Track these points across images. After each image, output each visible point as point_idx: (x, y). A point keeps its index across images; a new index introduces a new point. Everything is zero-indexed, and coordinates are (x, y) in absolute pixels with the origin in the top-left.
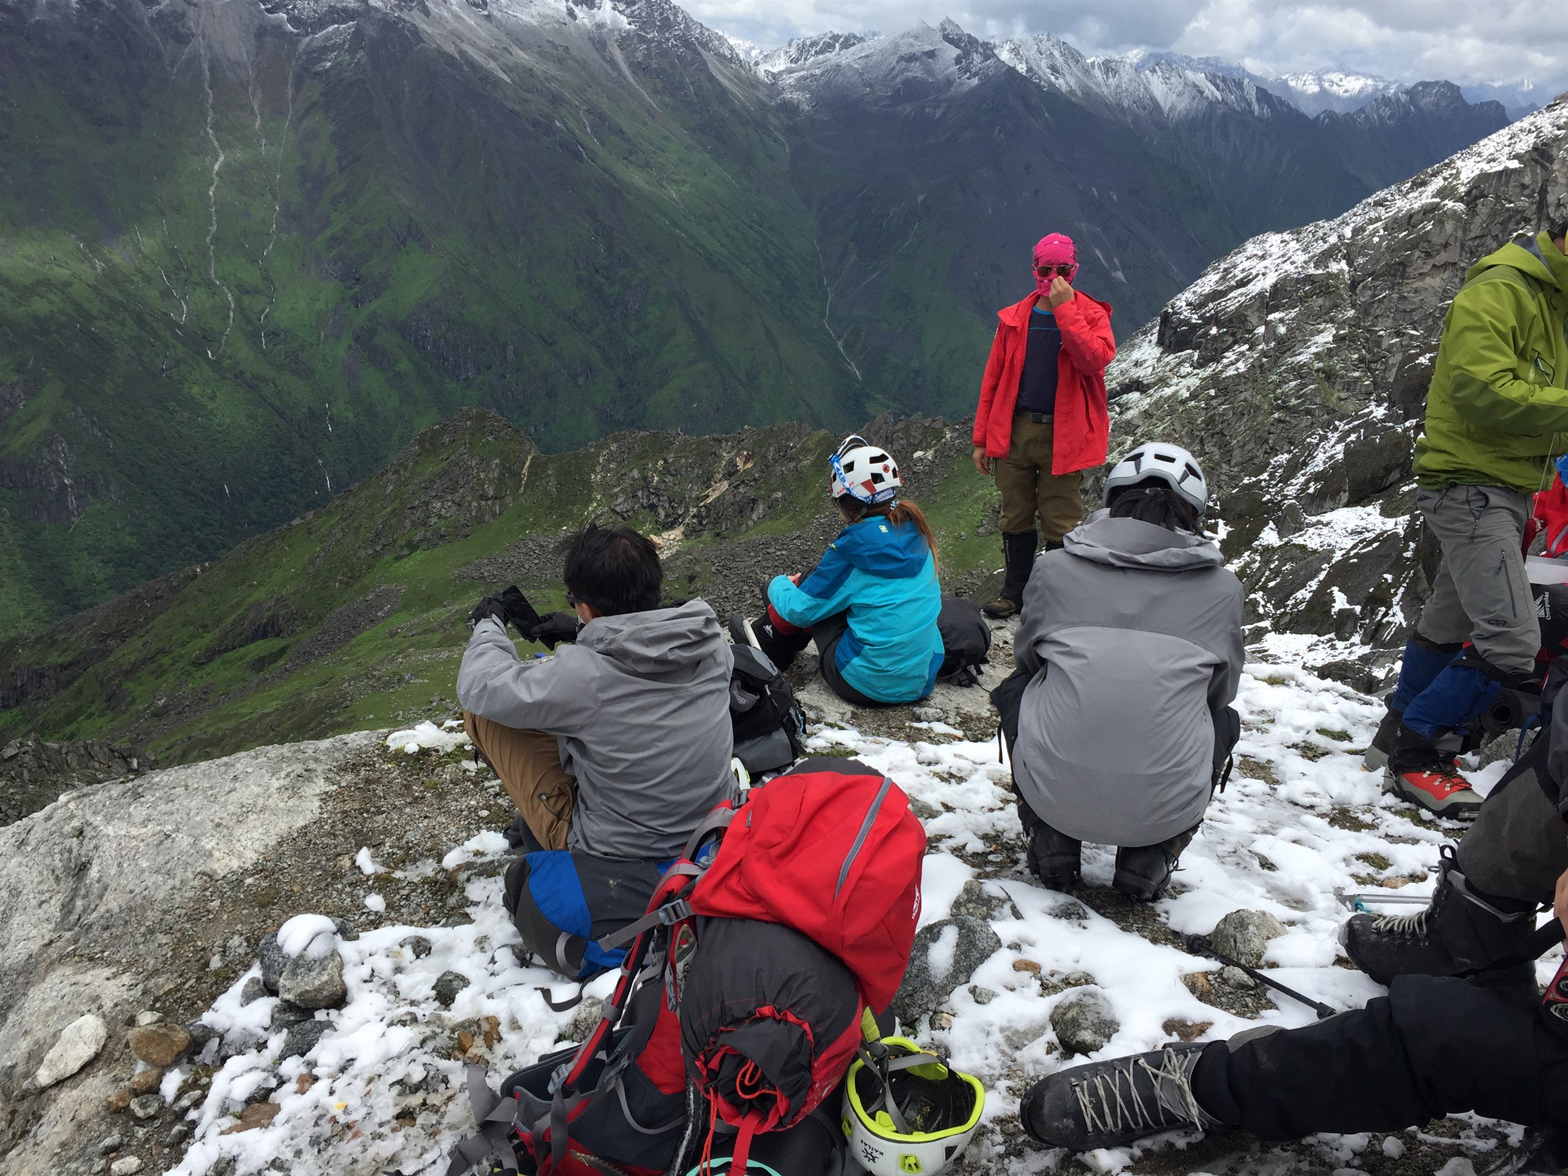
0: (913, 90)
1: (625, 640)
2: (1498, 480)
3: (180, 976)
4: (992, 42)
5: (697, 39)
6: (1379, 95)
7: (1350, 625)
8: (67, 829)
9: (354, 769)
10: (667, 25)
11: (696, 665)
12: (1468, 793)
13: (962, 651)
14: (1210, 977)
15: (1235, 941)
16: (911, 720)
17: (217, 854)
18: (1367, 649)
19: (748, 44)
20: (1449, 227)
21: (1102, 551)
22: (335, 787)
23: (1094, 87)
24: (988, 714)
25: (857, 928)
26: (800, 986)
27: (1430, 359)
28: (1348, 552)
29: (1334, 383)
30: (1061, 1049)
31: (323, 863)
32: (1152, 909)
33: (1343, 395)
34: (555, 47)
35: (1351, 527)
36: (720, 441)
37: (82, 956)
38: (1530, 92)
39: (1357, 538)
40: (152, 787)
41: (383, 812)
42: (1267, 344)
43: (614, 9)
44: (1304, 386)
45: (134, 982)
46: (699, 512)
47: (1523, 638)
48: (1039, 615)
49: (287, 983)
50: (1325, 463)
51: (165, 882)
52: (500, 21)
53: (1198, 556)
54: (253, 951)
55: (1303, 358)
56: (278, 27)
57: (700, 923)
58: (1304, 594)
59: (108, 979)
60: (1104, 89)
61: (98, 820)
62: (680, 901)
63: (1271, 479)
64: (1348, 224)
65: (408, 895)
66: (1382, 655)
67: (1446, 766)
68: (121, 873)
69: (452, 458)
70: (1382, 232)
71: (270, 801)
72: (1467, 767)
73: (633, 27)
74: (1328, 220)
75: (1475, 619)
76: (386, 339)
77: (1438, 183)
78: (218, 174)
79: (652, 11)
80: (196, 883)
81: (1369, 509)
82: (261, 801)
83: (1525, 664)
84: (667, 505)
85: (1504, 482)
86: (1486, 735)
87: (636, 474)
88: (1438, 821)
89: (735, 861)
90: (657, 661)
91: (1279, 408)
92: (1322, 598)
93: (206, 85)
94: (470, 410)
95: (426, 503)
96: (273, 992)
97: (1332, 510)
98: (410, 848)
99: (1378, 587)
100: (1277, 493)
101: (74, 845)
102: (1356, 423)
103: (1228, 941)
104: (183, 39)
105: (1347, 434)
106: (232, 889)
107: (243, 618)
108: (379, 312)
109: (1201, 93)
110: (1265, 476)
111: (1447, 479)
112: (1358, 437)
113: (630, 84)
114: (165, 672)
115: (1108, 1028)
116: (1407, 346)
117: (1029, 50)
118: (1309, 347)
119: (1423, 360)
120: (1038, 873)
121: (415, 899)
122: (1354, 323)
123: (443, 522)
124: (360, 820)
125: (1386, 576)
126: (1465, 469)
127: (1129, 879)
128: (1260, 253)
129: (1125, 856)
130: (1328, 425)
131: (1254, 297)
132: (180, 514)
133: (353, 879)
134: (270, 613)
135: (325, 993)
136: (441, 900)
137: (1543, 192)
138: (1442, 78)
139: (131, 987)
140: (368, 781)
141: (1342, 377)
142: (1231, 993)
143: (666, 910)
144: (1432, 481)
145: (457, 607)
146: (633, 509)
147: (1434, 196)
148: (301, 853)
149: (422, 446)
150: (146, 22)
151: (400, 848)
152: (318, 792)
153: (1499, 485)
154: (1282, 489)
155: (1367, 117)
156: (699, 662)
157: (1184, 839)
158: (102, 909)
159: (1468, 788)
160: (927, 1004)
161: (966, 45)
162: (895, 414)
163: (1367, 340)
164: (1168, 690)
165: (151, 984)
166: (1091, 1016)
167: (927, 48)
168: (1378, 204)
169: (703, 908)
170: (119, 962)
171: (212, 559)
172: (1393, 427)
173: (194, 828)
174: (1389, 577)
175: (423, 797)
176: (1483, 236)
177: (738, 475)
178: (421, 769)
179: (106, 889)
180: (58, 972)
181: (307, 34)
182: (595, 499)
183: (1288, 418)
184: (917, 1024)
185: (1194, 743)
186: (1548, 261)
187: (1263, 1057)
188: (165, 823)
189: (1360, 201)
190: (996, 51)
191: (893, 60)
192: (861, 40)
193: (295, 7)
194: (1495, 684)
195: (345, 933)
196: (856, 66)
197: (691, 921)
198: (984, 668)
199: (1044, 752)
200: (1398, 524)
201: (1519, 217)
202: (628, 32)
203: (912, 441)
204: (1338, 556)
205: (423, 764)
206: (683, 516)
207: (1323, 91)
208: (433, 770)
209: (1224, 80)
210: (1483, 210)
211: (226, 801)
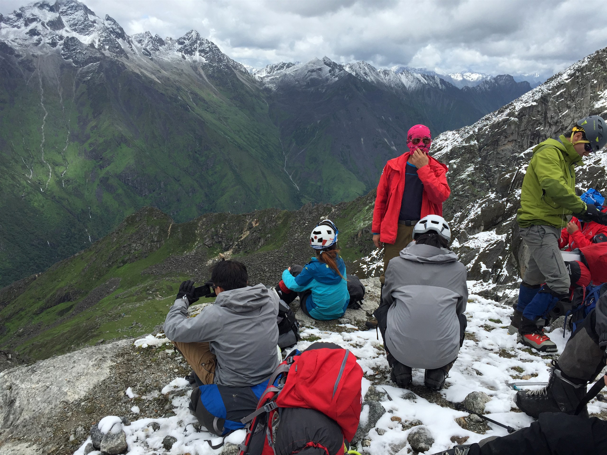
0: (314, 82)
1: (231, 300)
2: (549, 223)
3: (58, 444)
4: (342, 64)
5: (232, 65)
6: (484, 80)
7: (488, 276)
8: (5, 386)
9: (122, 355)
10: (220, 61)
11: (260, 307)
12: (549, 341)
13: (355, 295)
14: (466, 419)
15: (473, 404)
16: (338, 324)
17: (69, 393)
18: (495, 285)
19: (251, 67)
20: (513, 127)
21: (414, 257)
22: (115, 363)
23: (381, 80)
24: (366, 320)
25: (341, 409)
26: (322, 433)
27: (510, 175)
28: (485, 249)
29: (475, 185)
30: (413, 451)
31: (113, 394)
32: (439, 393)
33: (479, 190)
34: (178, 70)
35: (485, 239)
36: (246, 216)
37: (15, 438)
38: (538, 77)
39: (488, 243)
40: (39, 367)
41: (136, 372)
42: (450, 172)
43: (200, 55)
44: (464, 187)
45: (38, 448)
46: (238, 243)
47: (564, 281)
48: (392, 282)
49: (104, 444)
50: (474, 215)
51: (48, 406)
52: (156, 61)
53: (449, 257)
54: (87, 432)
55: (463, 176)
56: (69, 64)
57: (280, 411)
58: (470, 265)
59: (27, 447)
60: (384, 81)
61: (18, 382)
62: (272, 402)
63: (455, 222)
64: (476, 127)
65: (148, 406)
66: (501, 287)
67: (540, 331)
68: (29, 403)
69: (140, 226)
70: (489, 130)
71: (90, 371)
72: (546, 331)
73: (207, 62)
74: (469, 126)
75: (546, 275)
76: (113, 181)
77: (508, 111)
78: (45, 120)
79: (214, 56)
80: (61, 406)
81: (492, 232)
82: (86, 371)
83: (566, 290)
84: (226, 241)
85: (550, 224)
86: (552, 319)
87: (213, 229)
88: (539, 353)
89: (293, 385)
90: (244, 307)
91: (455, 195)
92: (477, 267)
93: (41, 87)
94: (147, 207)
95: (130, 245)
96: (98, 449)
97: (478, 233)
98: (148, 387)
99: (497, 261)
100: (457, 227)
101: (8, 393)
102: (485, 200)
103: (471, 404)
104: (31, 70)
105: (481, 204)
106: (76, 407)
107: (54, 294)
108: (110, 171)
109: (420, 81)
110: (453, 221)
111: (530, 223)
112: (486, 205)
113: (206, 82)
114: (23, 318)
115: (430, 442)
116: (501, 171)
117: (356, 67)
118: (465, 173)
119: (507, 176)
120: (396, 382)
121: (151, 407)
122: (481, 163)
123: (137, 252)
124: (126, 376)
125: (500, 257)
126: (536, 219)
127: (430, 382)
128: (445, 139)
129: (428, 373)
130: (475, 201)
131: (444, 155)
132: (29, 254)
133: (125, 400)
134: (66, 292)
135: (119, 448)
136: (162, 407)
137: (546, 113)
138: (506, 74)
139: (37, 450)
140: (128, 360)
141: (478, 183)
142: (474, 425)
143: (267, 406)
144: (525, 224)
145: (143, 285)
146: (212, 243)
147: (506, 116)
148: (103, 391)
149: (128, 222)
150: (17, 63)
151: (143, 387)
152: (108, 366)
153: (549, 225)
154: (459, 226)
155: (480, 88)
156: (261, 307)
157: (450, 365)
158: (22, 419)
159: (548, 339)
160: (360, 436)
161: (333, 66)
162: (312, 203)
163: (486, 169)
164: (442, 308)
165: (46, 448)
166: (423, 437)
167: (318, 67)
168: (487, 119)
169: (282, 405)
170: (31, 440)
171: (42, 271)
172: (498, 201)
173: (59, 383)
174: (501, 257)
175: (151, 365)
176: (525, 130)
177: (253, 228)
178: (149, 354)
179: (23, 410)
180: (6, 446)
181: (81, 67)
182: (197, 240)
183: (459, 199)
184: (356, 445)
185: (453, 328)
186: (564, 144)
187: (493, 449)
188: (46, 382)
189: (480, 119)
190: (344, 68)
191: (306, 72)
192: (294, 65)
193: (76, 57)
194: (556, 298)
195: (126, 422)
196: (292, 74)
197: (277, 409)
198: (363, 301)
199: (397, 334)
200: (503, 237)
201: (538, 123)
202: (205, 64)
203: (319, 213)
204: (481, 250)
205: (150, 352)
206: (232, 245)
207: (464, 80)
208: (154, 354)
209: (428, 76)
210: (525, 121)
211: (72, 371)
